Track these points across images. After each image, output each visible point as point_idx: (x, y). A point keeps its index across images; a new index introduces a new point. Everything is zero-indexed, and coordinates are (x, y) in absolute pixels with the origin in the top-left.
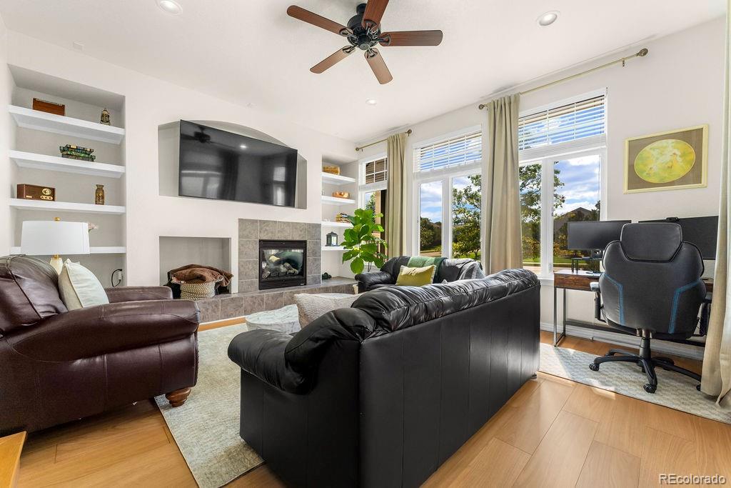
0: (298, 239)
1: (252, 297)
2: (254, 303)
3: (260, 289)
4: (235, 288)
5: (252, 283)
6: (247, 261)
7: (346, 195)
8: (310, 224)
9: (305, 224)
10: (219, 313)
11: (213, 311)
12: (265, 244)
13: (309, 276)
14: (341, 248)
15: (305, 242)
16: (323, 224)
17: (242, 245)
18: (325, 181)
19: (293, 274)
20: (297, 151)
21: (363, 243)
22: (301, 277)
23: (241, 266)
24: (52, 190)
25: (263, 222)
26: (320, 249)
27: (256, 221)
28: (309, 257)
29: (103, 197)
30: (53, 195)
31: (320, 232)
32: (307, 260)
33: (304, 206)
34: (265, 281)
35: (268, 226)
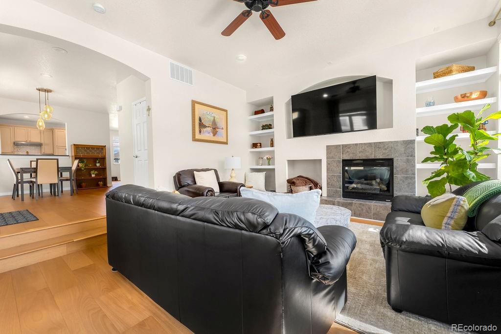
0: (381, 157)
1: (326, 200)
3: (343, 197)
5: (336, 191)
6: (332, 175)
8: (396, 142)
9: (392, 142)
12: (347, 163)
13: (397, 193)
15: (391, 160)
16: (418, 139)
19: (380, 190)
22: (386, 193)
23: (328, 178)
24: (260, 144)
25: (344, 146)
26: (414, 166)
27: (339, 145)
28: (398, 174)
29: (273, 144)
30: (261, 146)
31: (414, 149)
32: (394, 178)
33: (390, 125)
34: (350, 192)
35: (349, 148)
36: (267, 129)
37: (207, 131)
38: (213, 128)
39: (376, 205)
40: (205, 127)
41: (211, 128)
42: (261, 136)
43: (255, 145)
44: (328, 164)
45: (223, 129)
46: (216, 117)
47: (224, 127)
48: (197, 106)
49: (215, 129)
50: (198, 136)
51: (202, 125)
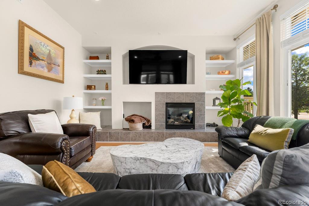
0: (188, 102)
1: (158, 133)
2: (159, 136)
3: (166, 129)
4: (153, 127)
5: (162, 125)
6: (159, 114)
7: (227, 72)
8: (197, 93)
9: (194, 93)
10: (142, 138)
11: (139, 137)
12: (168, 105)
13: (197, 124)
14: (219, 108)
15: (194, 104)
16: (207, 92)
17: (157, 106)
18: (208, 66)
19: (187, 122)
20: (187, 51)
21: (233, 104)
22: (191, 124)
23: (156, 116)
24: (95, 86)
25: (168, 93)
26: (205, 108)
27: (164, 93)
28: (197, 112)
29: (108, 87)
30: (95, 88)
31: (205, 98)
32: (195, 114)
33: (193, 83)
34: (169, 125)
35: (170, 95)
36: (102, 74)
37: (39, 65)
38: (48, 63)
39: (189, 133)
40: (37, 59)
41: (46, 63)
42: (92, 79)
43: (89, 87)
44: (156, 105)
45: (59, 66)
46: (52, 51)
47: (60, 65)
48: (27, 30)
49: (50, 64)
50: (27, 68)
51: (33, 56)
